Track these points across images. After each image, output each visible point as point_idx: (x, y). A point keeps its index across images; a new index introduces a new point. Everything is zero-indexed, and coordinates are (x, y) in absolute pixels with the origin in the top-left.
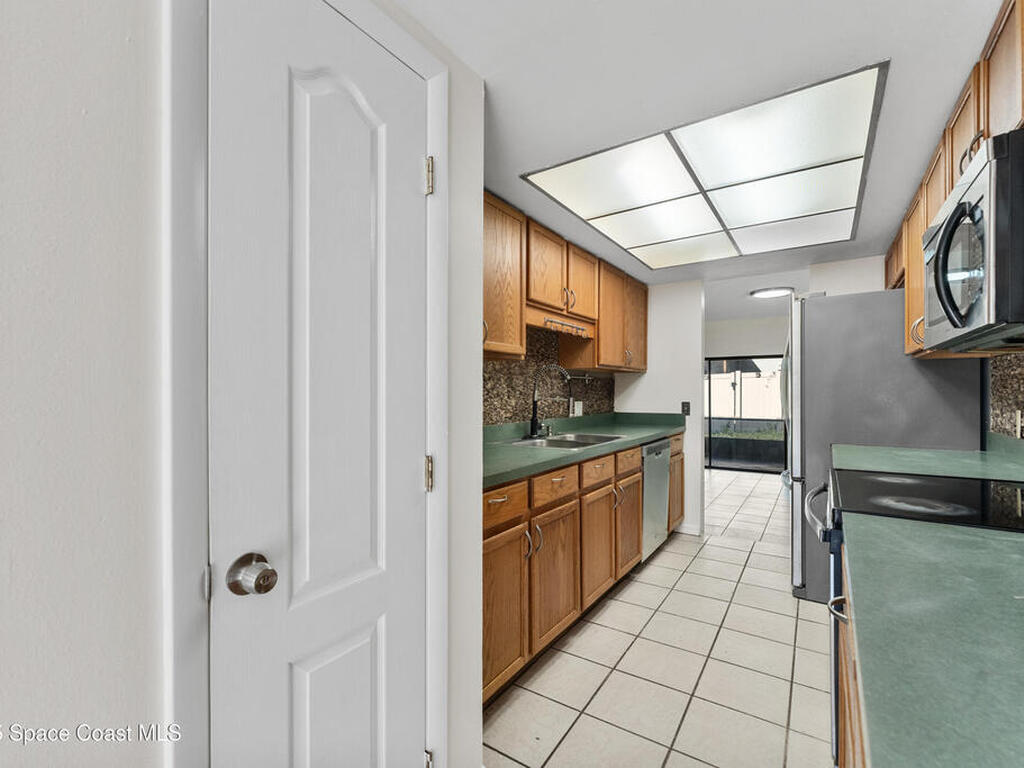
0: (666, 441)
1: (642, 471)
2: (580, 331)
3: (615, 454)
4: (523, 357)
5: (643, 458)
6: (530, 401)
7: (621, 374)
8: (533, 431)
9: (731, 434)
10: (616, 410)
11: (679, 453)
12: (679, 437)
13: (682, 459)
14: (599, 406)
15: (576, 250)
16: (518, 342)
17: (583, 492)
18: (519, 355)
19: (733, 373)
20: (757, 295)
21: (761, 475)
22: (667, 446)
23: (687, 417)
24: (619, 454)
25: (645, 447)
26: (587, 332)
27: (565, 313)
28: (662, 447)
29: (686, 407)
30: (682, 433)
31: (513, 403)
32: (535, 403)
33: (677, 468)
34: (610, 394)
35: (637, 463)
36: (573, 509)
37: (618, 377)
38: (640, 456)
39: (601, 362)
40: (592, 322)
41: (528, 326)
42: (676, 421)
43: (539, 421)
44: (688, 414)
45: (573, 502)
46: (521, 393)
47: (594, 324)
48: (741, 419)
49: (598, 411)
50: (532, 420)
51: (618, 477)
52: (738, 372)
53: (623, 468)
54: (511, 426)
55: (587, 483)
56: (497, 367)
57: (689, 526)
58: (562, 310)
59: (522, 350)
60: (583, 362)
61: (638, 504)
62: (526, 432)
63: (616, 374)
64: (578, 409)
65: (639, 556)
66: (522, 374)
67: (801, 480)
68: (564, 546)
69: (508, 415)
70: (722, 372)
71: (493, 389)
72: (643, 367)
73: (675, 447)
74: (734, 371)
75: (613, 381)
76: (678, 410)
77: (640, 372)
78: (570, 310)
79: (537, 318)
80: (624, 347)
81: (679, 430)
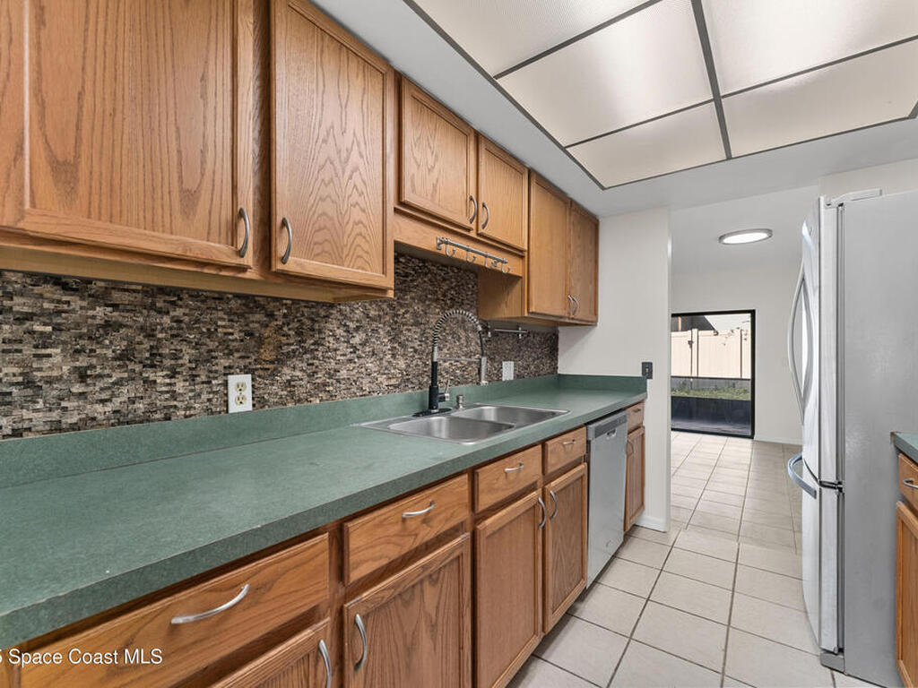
0: (623, 414)
1: (586, 459)
2: (499, 264)
3: (543, 443)
4: (391, 294)
5: (588, 442)
6: (429, 362)
7: (566, 328)
8: (432, 405)
9: (688, 392)
10: (560, 371)
11: (639, 427)
12: (638, 407)
13: (643, 435)
14: (537, 367)
15: (492, 148)
16: (379, 268)
17: (479, 518)
18: (384, 290)
19: (690, 331)
20: (726, 240)
21: (725, 438)
22: (624, 420)
23: (648, 381)
24: (549, 443)
25: (591, 426)
26: (511, 266)
27: (473, 234)
28: (615, 424)
29: (647, 369)
30: (641, 402)
31: (402, 364)
32: (435, 365)
33: (637, 448)
34: (553, 352)
35: (579, 451)
36: (457, 553)
37: (562, 331)
38: (584, 440)
39: (533, 309)
40: (518, 253)
41: (397, 244)
42: (635, 386)
43: (441, 390)
44: (651, 378)
45: (458, 540)
46: (416, 351)
47: (522, 257)
48: (698, 378)
49: (536, 374)
50: (430, 388)
51: (548, 478)
52: (695, 331)
53: (554, 462)
54: (399, 396)
55: (485, 501)
56: (372, 313)
57: (651, 518)
58: (469, 230)
59: (388, 281)
60: (508, 309)
61: (582, 504)
62: (422, 405)
63: (560, 328)
64: (508, 371)
65: (582, 582)
66: (417, 324)
67: (837, 486)
68: (433, 627)
69: (393, 382)
70: (677, 331)
71: (363, 344)
72: (594, 319)
73: (632, 420)
74: (691, 329)
75: (557, 337)
76: (639, 374)
77: (590, 323)
78: (481, 231)
79: (423, 238)
80: (567, 292)
81: (637, 398)
